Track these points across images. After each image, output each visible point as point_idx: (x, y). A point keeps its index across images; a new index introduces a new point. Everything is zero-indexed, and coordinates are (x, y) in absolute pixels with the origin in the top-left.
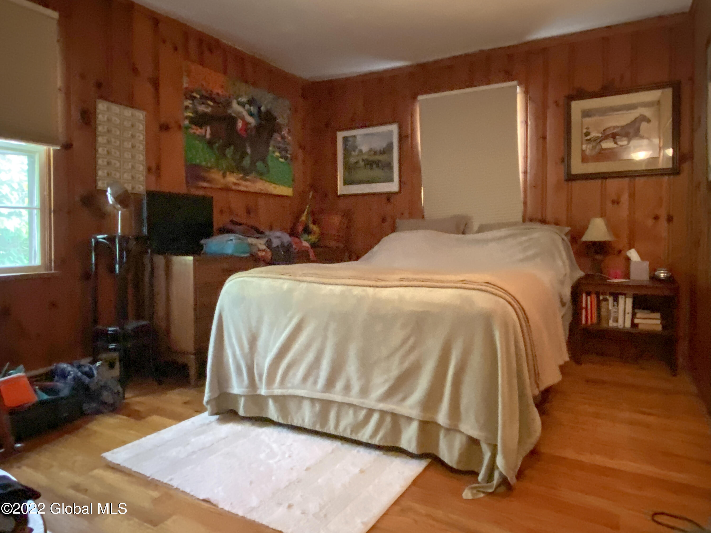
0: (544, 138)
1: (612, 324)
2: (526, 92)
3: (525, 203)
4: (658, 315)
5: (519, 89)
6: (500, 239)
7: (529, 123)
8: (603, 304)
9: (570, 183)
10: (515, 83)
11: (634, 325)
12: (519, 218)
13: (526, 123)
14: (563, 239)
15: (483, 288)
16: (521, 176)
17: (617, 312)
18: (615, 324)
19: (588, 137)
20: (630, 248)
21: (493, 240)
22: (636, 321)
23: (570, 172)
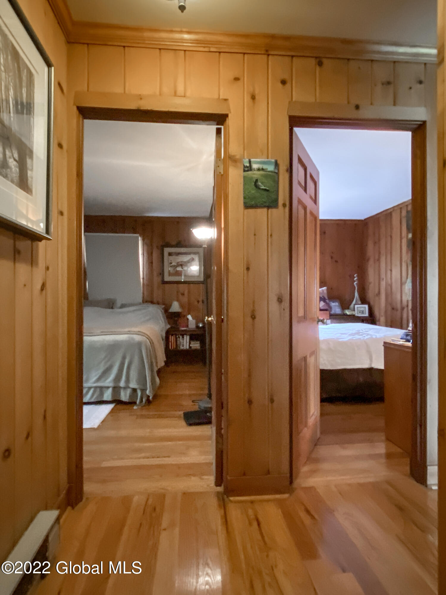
0: (152, 263)
1: (182, 348)
2: (143, 240)
3: (143, 294)
4: (199, 342)
5: (140, 238)
6: (134, 311)
7: (145, 255)
8: (178, 339)
9: (164, 285)
10: (138, 235)
11: (190, 347)
12: (141, 301)
13: (144, 255)
14: (161, 311)
15: (138, 333)
16: (141, 280)
17: (184, 342)
18: (183, 348)
19: (171, 265)
20: (188, 315)
21: (130, 312)
22: (191, 345)
23: (164, 280)
